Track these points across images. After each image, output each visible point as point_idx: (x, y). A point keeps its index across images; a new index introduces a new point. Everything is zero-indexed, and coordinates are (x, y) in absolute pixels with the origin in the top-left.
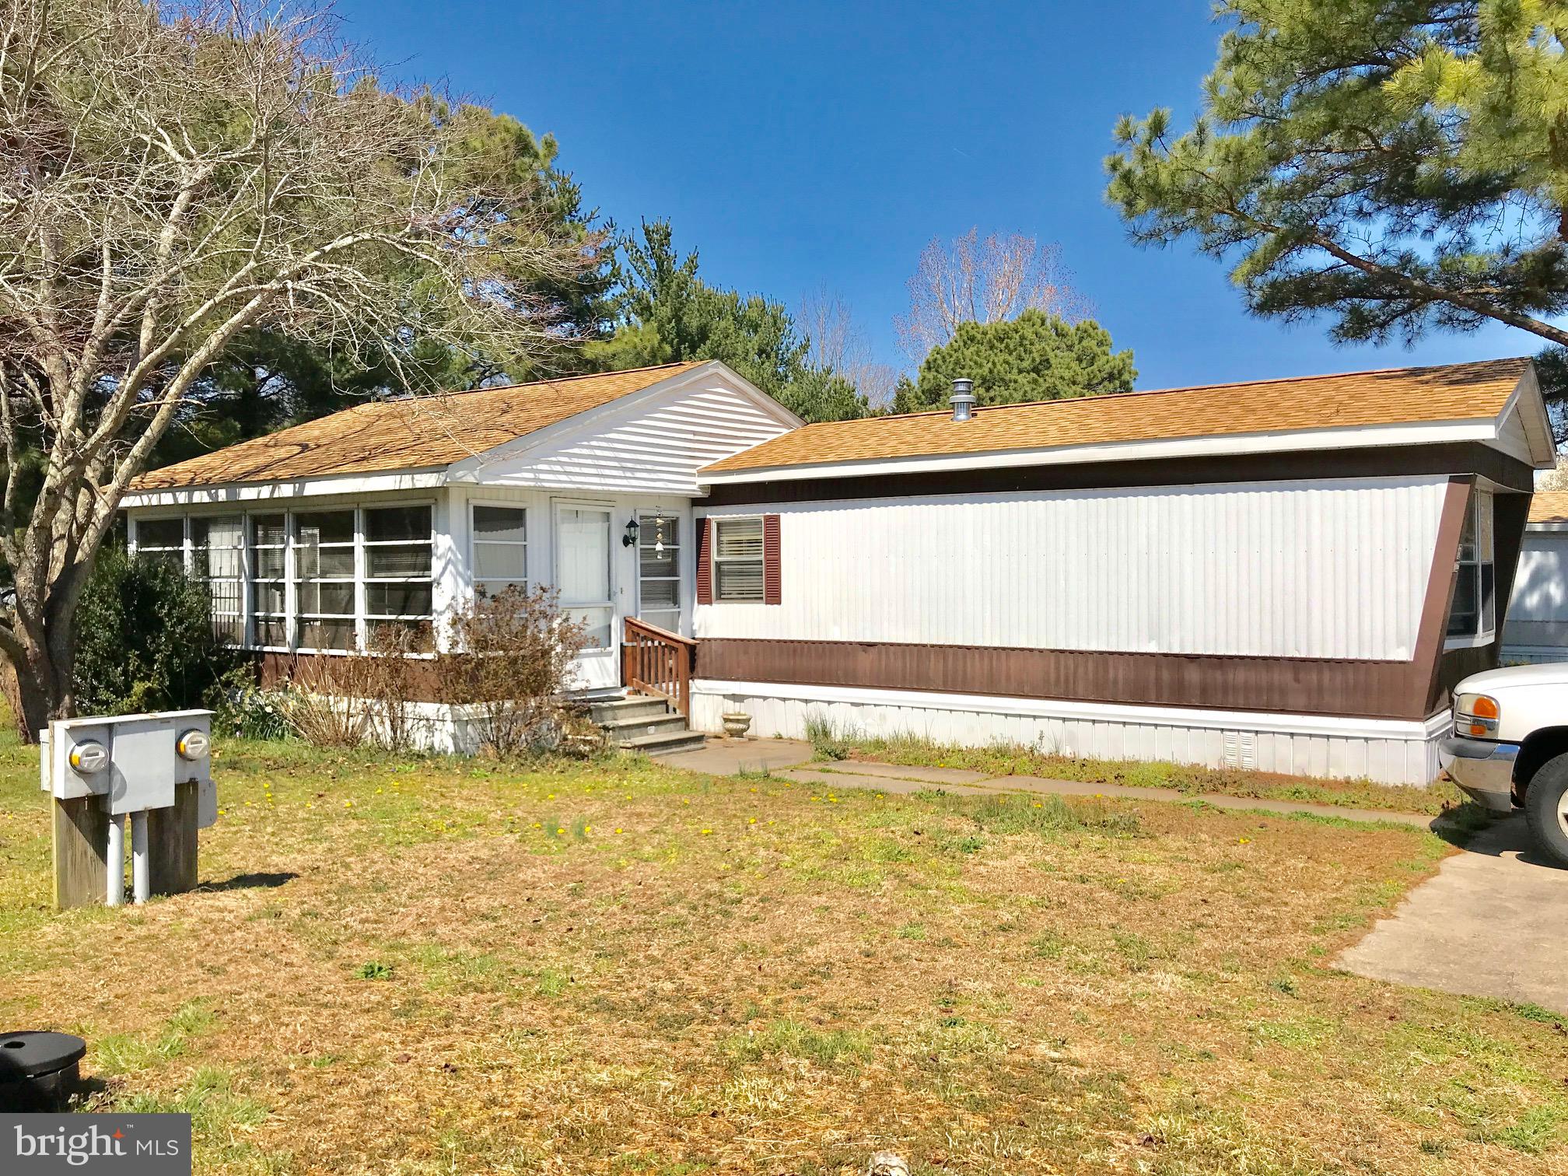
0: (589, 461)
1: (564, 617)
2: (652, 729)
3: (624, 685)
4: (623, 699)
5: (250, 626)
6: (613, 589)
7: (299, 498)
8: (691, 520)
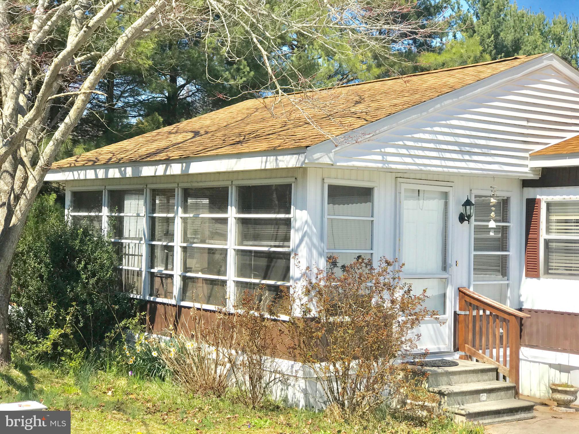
0: (432, 145)
1: (406, 289)
2: (484, 396)
3: (456, 349)
4: (456, 364)
5: (147, 280)
6: (449, 261)
7: (185, 175)
8: (521, 200)
